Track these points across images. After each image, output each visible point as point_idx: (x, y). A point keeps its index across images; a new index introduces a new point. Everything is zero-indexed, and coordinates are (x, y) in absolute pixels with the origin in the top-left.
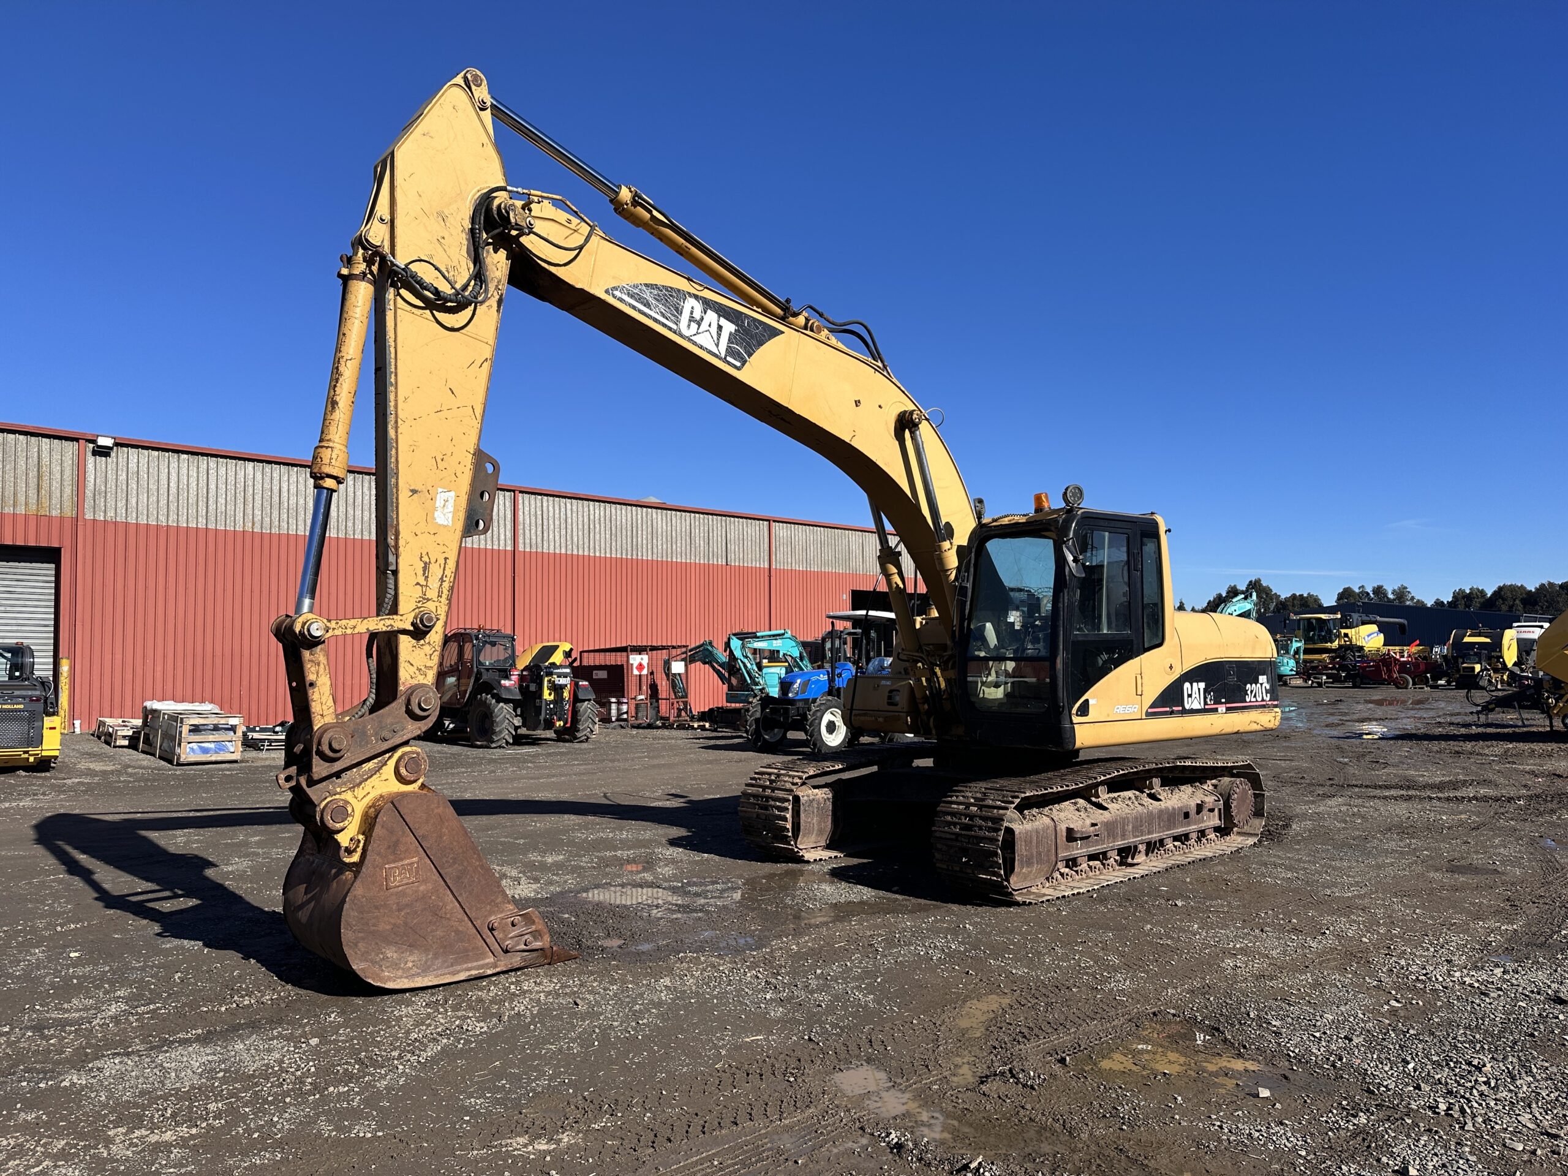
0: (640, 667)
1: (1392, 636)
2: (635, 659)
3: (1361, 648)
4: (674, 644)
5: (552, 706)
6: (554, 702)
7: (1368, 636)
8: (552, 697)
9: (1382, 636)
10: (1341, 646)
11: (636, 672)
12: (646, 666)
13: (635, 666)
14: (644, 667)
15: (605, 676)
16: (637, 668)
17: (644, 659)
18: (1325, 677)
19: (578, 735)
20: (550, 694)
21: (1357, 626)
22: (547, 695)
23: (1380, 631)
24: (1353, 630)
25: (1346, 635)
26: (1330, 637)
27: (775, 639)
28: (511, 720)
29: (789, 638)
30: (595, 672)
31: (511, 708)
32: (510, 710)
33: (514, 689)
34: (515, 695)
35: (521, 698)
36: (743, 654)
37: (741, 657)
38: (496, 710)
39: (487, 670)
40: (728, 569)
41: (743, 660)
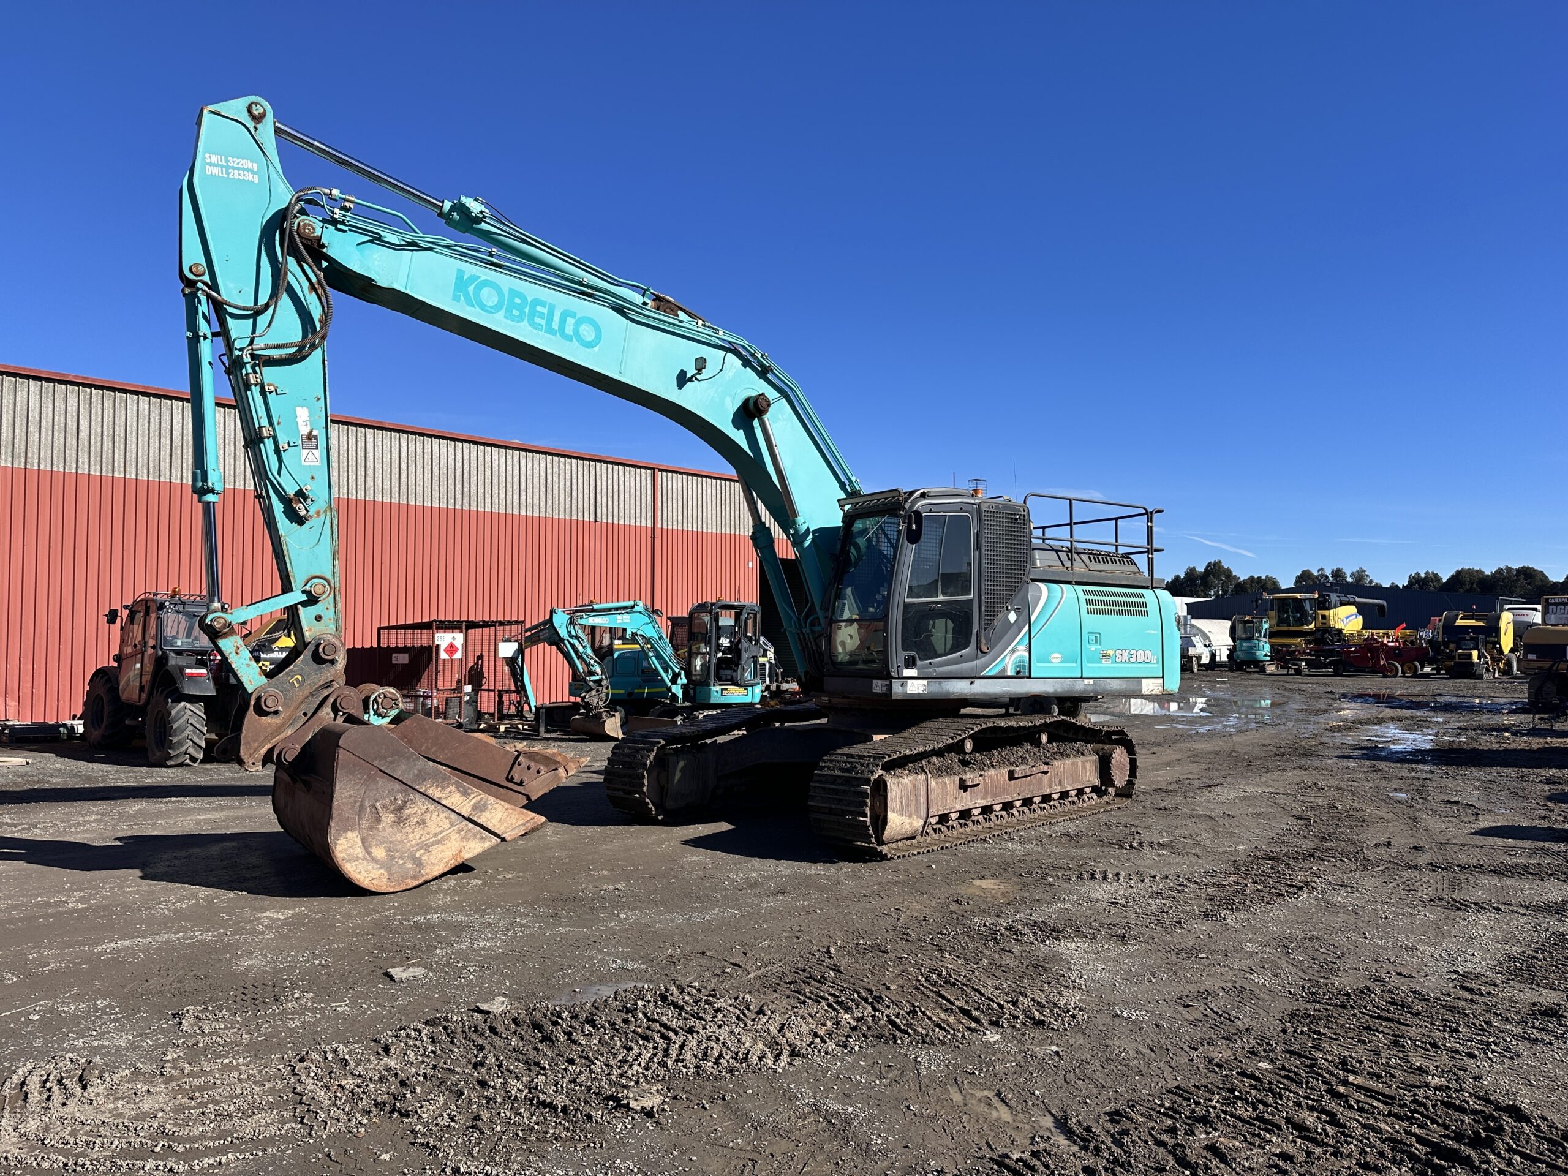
0: (451, 649)
1: (1372, 617)
2: (443, 639)
3: (1340, 631)
4: (501, 619)
7: (1347, 618)
9: (1361, 617)
10: (1318, 629)
11: (443, 655)
12: (460, 647)
13: (443, 648)
14: (457, 650)
15: (406, 661)
16: (446, 651)
17: (458, 638)
18: (1304, 664)
21: (1335, 607)
23: (1359, 612)
24: (1331, 612)
25: (1324, 617)
26: (1306, 619)
27: (619, 614)
28: (198, 726)
29: (640, 612)
30: (394, 655)
31: (199, 709)
32: (197, 712)
33: (205, 681)
34: (207, 689)
35: (215, 694)
36: (569, 633)
37: (567, 637)
38: (174, 712)
39: (179, 653)
40: (598, 524)
41: (571, 640)
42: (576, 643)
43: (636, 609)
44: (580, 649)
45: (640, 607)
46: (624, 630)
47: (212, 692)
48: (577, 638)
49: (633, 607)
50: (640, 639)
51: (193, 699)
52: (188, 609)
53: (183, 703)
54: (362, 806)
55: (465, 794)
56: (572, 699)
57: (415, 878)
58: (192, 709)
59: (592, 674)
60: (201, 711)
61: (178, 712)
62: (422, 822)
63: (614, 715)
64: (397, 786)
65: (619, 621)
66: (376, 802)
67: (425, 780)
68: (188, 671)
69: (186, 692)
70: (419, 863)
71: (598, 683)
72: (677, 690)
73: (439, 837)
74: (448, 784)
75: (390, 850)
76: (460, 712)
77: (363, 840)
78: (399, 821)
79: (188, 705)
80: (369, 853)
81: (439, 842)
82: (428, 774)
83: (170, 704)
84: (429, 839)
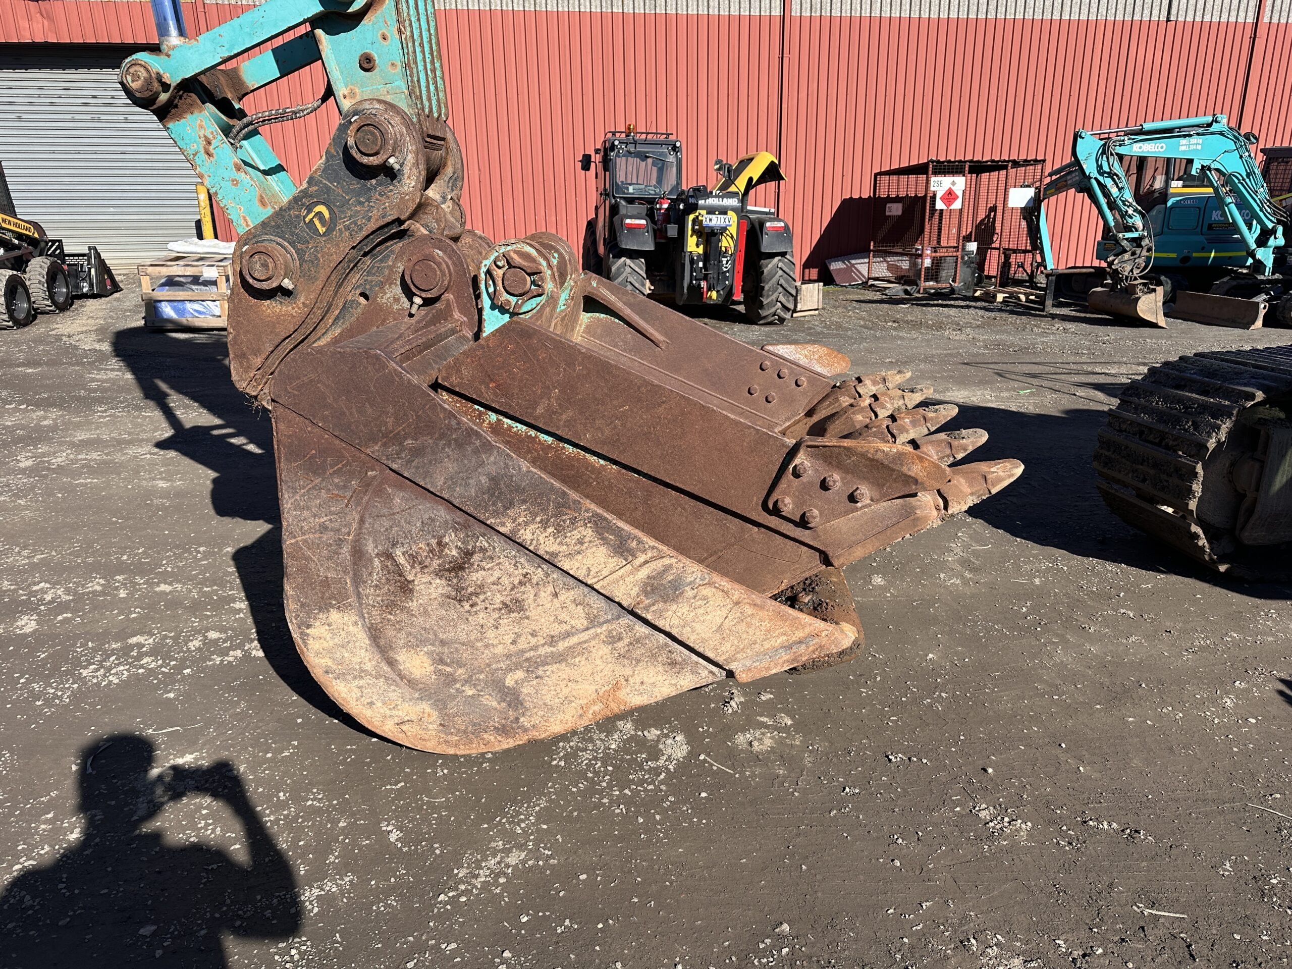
0: (950, 196)
2: (940, 184)
4: (1014, 157)
5: (701, 264)
6: (706, 257)
8: (701, 250)
11: (940, 205)
12: (960, 194)
13: (939, 196)
14: (958, 197)
15: (899, 213)
16: (942, 199)
17: (959, 183)
19: (763, 313)
20: (697, 246)
22: (693, 245)
27: (1185, 136)
28: (637, 285)
29: (1221, 133)
30: (888, 205)
31: (639, 266)
32: (637, 269)
33: (644, 234)
34: (644, 243)
35: (653, 249)
36: (1100, 167)
37: (1095, 174)
38: (614, 269)
39: (630, 201)
40: (1171, 25)
41: (1101, 179)
42: (1108, 182)
43: (1215, 127)
44: (1114, 191)
45: (1222, 125)
46: (1190, 162)
47: (650, 247)
48: (1111, 175)
49: (1209, 125)
50: (1214, 177)
51: (633, 254)
52: (640, 148)
53: (623, 259)
54: (358, 553)
55: (622, 549)
56: (1096, 263)
57: (504, 731)
58: (632, 265)
59: (1129, 228)
60: (642, 269)
61: (618, 269)
62: (514, 606)
63: (1154, 290)
64: (442, 514)
65: (1182, 148)
66: (394, 545)
67: (510, 505)
68: (628, 221)
69: (624, 247)
70: (513, 698)
71: (1137, 242)
72: (1266, 256)
73: (562, 646)
74: (574, 521)
75: (442, 661)
76: (955, 274)
77: (375, 634)
78: (460, 596)
79: (628, 261)
80: (391, 663)
81: (560, 658)
82: (519, 490)
83: (611, 259)
84: (535, 648)
